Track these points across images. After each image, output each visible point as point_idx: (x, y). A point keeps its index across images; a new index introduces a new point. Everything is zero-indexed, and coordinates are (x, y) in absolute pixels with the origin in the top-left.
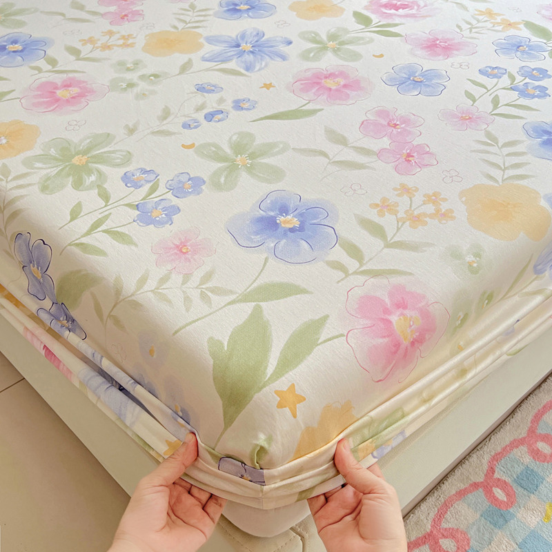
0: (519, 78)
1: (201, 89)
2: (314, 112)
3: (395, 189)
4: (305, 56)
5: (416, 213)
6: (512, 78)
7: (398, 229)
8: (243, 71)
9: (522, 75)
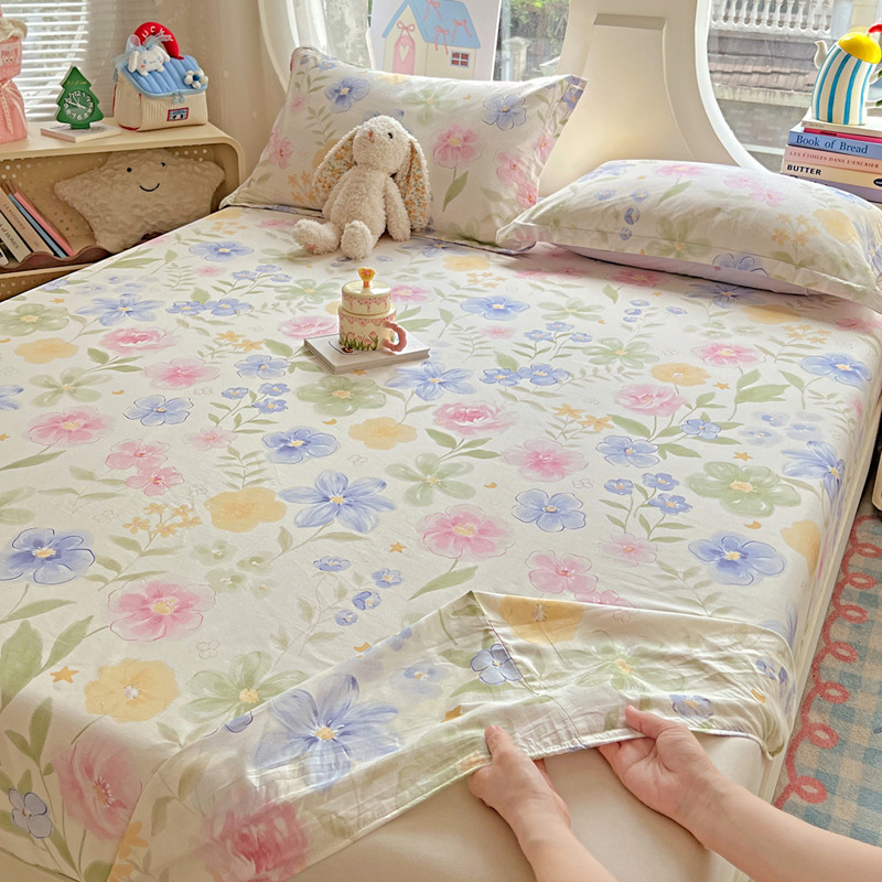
0: (649, 490)
1: (324, 567)
4: (412, 499)
6: (643, 491)
8: (358, 533)
9: (650, 486)
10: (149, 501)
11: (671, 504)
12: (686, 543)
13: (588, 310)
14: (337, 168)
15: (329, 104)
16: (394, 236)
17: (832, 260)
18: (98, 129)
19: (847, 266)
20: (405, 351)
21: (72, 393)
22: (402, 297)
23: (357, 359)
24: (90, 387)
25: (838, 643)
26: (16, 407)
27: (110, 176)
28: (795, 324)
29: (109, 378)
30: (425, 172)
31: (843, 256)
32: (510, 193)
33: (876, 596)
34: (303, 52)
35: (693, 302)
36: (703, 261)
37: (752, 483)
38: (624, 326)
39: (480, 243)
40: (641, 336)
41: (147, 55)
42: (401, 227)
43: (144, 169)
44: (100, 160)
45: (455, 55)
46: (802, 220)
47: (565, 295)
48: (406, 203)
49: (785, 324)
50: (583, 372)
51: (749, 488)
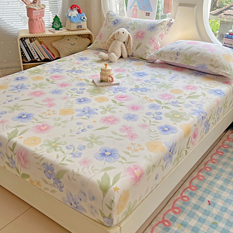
0: (155, 115)
1: (78, 124)
2: (108, 127)
3: (130, 144)
4: (102, 113)
5: (136, 149)
6: (153, 115)
7: (133, 153)
8: (88, 118)
9: (156, 114)
10: (48, 109)
11: (158, 118)
12: (157, 126)
13: (162, 76)
14: (112, 40)
15: (112, 25)
16: (123, 57)
17: (223, 66)
18: (61, 30)
19: (227, 68)
20: (113, 83)
21: (40, 87)
22: (119, 71)
23: (103, 84)
24: (44, 86)
25: (214, 159)
26: (27, 89)
27: (64, 41)
28: (212, 82)
29: (49, 85)
30: (132, 42)
31: (227, 65)
32: (152, 47)
33: (228, 150)
34: (109, 12)
35: (189, 76)
36: (193, 66)
37: (180, 115)
38: (169, 80)
39: (144, 60)
40: (172, 83)
41: (73, 13)
42: (125, 55)
43: (72, 39)
44: (63, 37)
45: (147, 13)
46: (218, 56)
47: (159, 73)
48: (127, 49)
49: (209, 82)
50: (154, 90)
51: (178, 116)
